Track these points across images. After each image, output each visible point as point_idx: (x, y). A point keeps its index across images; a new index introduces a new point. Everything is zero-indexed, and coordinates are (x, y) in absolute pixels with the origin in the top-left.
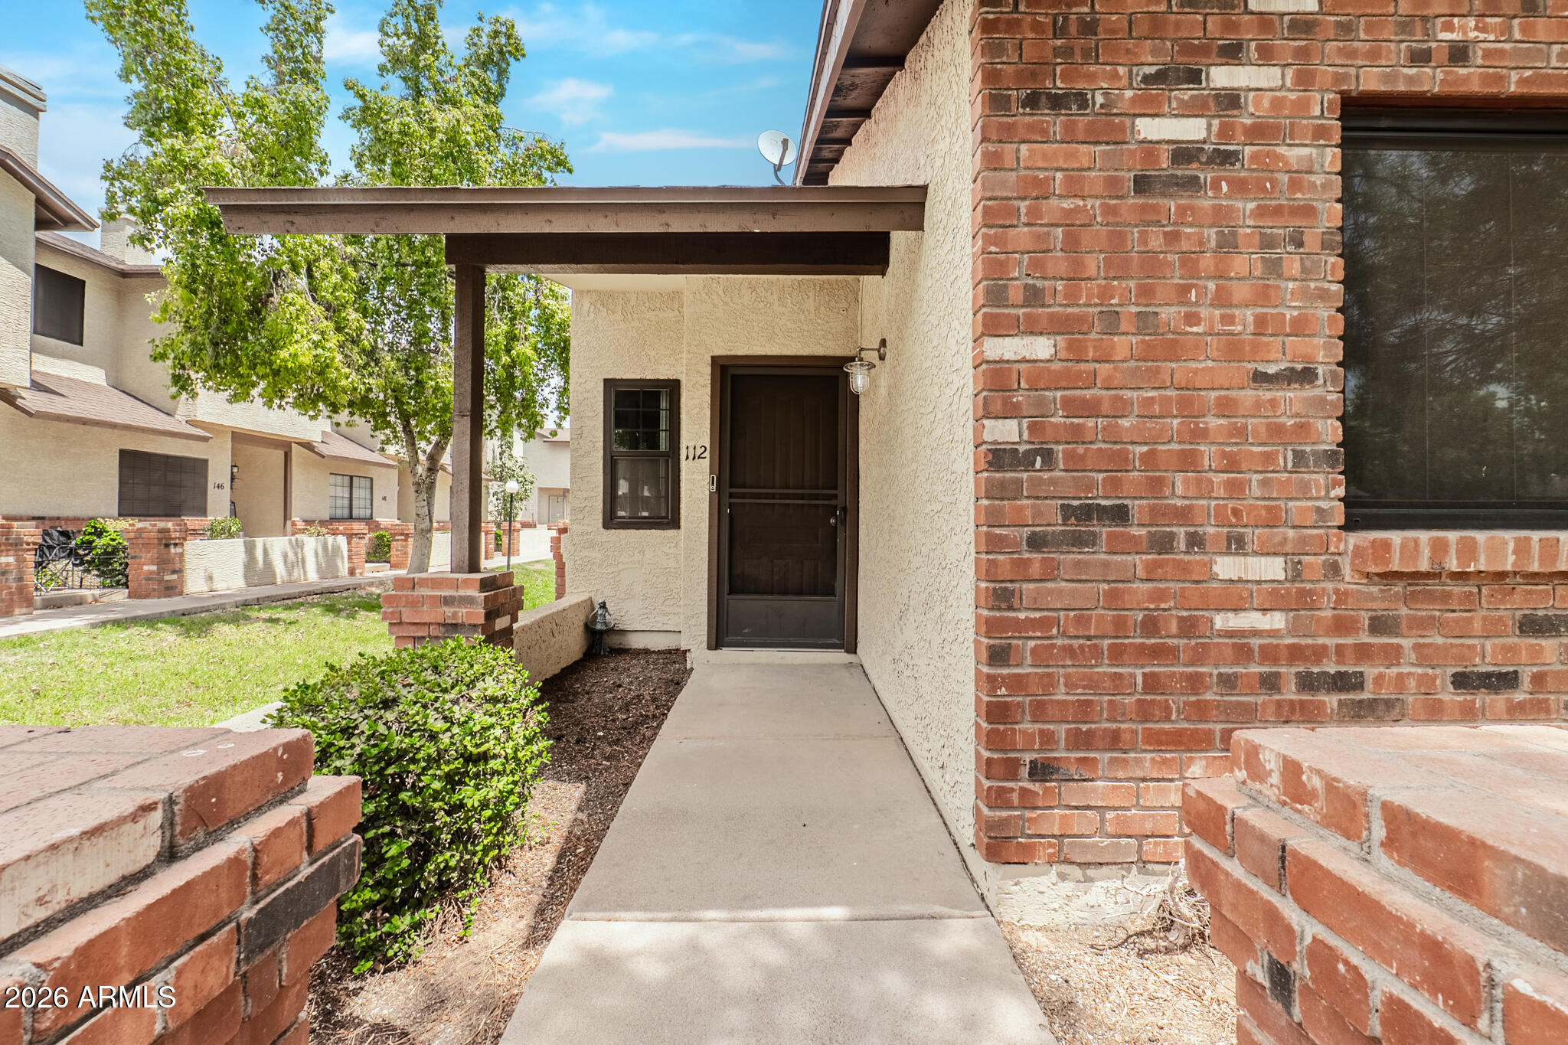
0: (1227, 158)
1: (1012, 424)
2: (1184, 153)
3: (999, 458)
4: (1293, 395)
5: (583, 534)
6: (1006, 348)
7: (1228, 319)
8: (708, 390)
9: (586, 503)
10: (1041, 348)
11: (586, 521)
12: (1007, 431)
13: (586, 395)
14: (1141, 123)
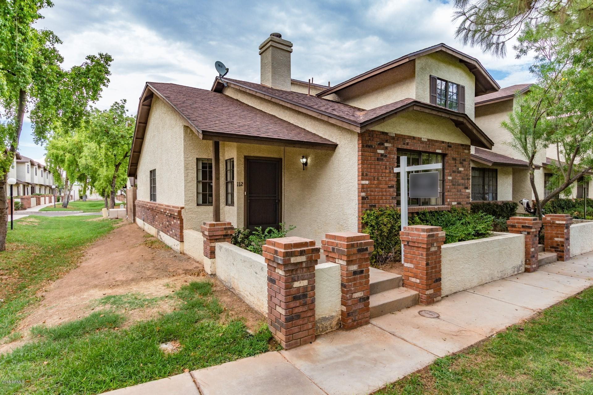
0: (386, 156)
1: (364, 193)
2: (382, 155)
3: (363, 198)
4: (392, 189)
5: (189, 209)
6: (364, 182)
7: (386, 179)
8: (243, 166)
9: (190, 198)
10: (367, 182)
11: (190, 204)
12: (363, 194)
13: (189, 162)
14: (378, 150)
